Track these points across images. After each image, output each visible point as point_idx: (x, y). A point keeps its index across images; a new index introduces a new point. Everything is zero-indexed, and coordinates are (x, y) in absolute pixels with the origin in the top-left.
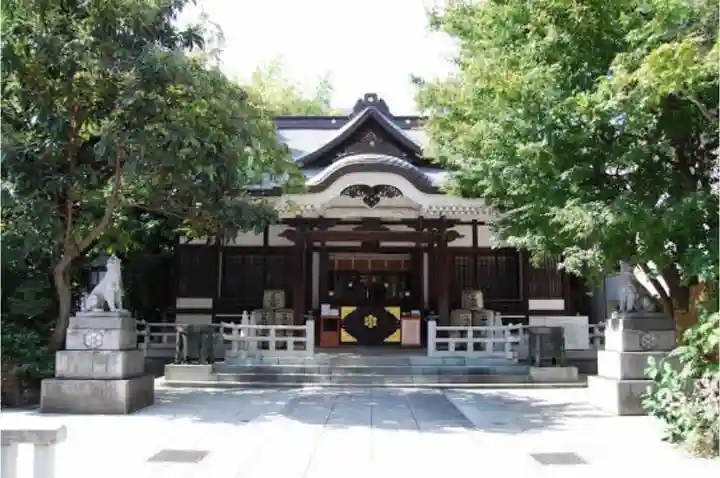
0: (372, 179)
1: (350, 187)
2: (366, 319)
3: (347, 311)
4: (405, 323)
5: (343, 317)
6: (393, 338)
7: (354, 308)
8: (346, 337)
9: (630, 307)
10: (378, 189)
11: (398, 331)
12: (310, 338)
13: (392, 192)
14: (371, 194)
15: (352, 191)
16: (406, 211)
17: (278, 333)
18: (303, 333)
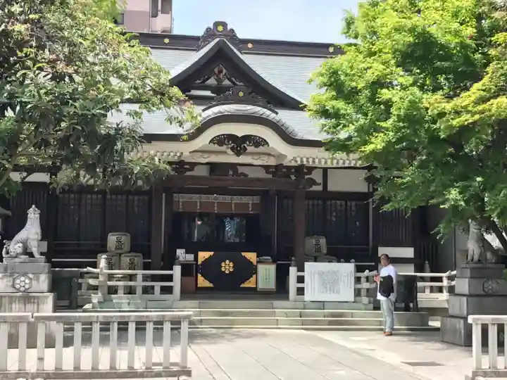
0: (240, 130)
1: (218, 136)
2: (223, 265)
3: (203, 255)
4: (261, 268)
5: (200, 262)
6: (249, 284)
7: (212, 253)
8: (202, 282)
9: (476, 258)
11: (254, 276)
12: (177, 284)
13: (259, 142)
14: (239, 144)
15: (220, 140)
16: (266, 158)
17: (145, 278)
18: (170, 278)
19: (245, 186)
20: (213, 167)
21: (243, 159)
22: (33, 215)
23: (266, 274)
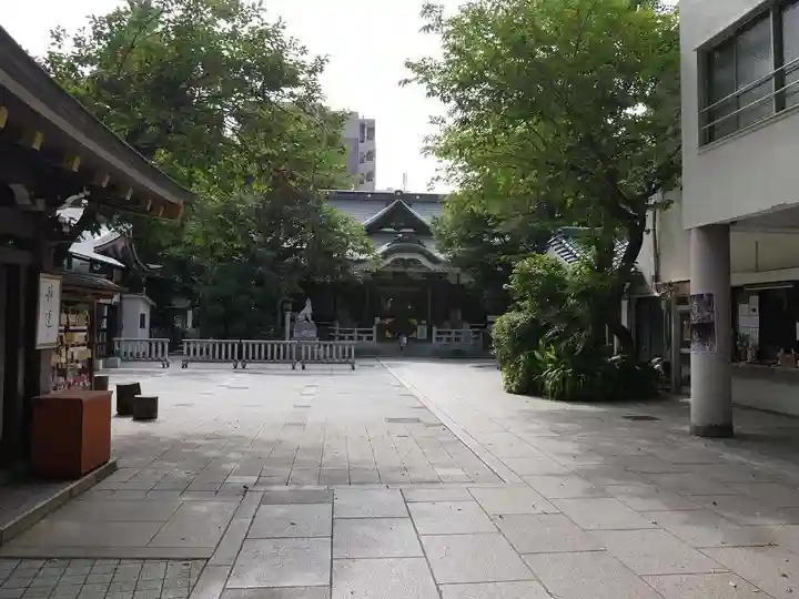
0: (406, 256)
1: (396, 259)
3: (389, 320)
4: (419, 328)
5: (387, 324)
7: (393, 320)
8: (388, 334)
10: (409, 260)
11: (416, 332)
12: (374, 335)
13: (417, 262)
14: (406, 263)
15: (397, 261)
17: (359, 332)
18: (371, 332)
19: (411, 282)
20: (395, 273)
21: (410, 269)
22: (309, 303)
23: (422, 332)
